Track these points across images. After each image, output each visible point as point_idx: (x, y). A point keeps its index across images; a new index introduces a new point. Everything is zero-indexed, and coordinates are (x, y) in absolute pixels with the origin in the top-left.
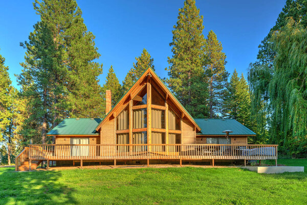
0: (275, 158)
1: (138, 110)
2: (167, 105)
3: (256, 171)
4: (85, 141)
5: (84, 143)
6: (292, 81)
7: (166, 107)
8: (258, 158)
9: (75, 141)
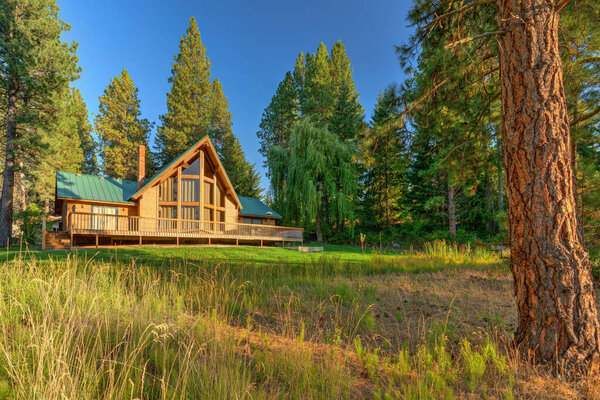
0: (302, 240)
1: (188, 180)
2: (215, 178)
3: (297, 250)
4: (110, 211)
5: (110, 213)
6: (308, 172)
7: (214, 181)
8: (292, 240)
9: (96, 210)
